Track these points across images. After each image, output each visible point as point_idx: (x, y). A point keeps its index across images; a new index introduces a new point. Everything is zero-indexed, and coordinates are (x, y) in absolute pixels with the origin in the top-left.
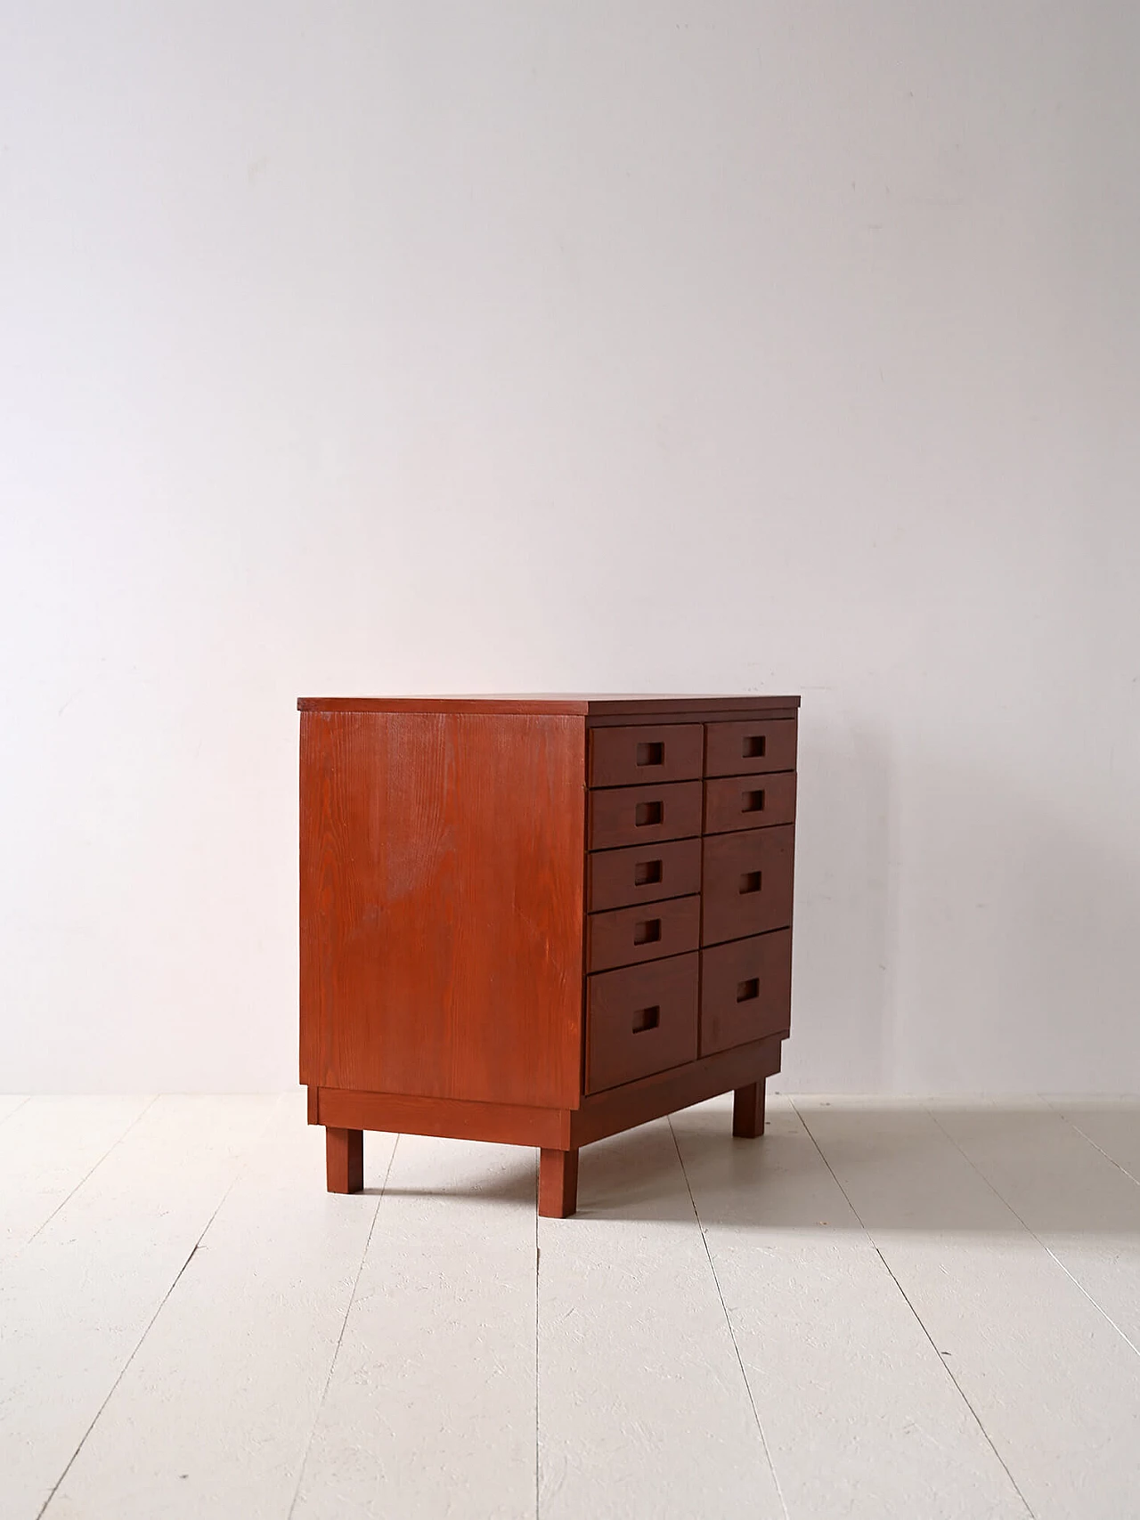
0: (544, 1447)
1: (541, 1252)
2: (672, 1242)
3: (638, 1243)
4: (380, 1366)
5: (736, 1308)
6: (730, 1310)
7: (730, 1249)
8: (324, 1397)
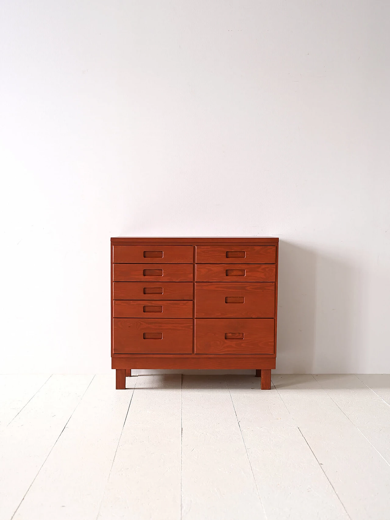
0: (183, 497)
1: (183, 429)
2: (228, 425)
3: (216, 426)
4: (127, 469)
5: (250, 448)
6: (248, 449)
7: (247, 428)
8: (108, 480)
